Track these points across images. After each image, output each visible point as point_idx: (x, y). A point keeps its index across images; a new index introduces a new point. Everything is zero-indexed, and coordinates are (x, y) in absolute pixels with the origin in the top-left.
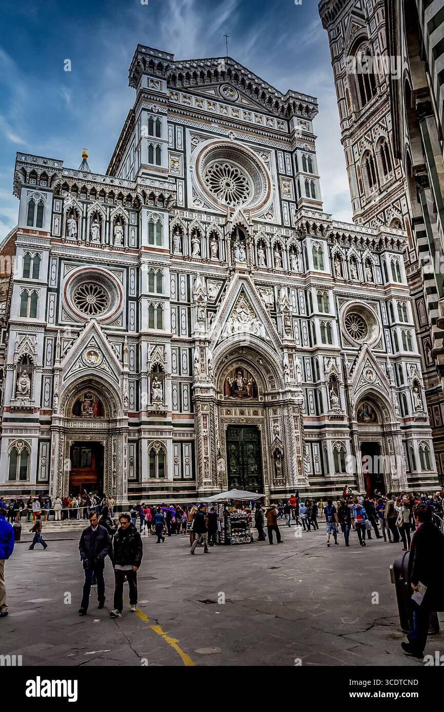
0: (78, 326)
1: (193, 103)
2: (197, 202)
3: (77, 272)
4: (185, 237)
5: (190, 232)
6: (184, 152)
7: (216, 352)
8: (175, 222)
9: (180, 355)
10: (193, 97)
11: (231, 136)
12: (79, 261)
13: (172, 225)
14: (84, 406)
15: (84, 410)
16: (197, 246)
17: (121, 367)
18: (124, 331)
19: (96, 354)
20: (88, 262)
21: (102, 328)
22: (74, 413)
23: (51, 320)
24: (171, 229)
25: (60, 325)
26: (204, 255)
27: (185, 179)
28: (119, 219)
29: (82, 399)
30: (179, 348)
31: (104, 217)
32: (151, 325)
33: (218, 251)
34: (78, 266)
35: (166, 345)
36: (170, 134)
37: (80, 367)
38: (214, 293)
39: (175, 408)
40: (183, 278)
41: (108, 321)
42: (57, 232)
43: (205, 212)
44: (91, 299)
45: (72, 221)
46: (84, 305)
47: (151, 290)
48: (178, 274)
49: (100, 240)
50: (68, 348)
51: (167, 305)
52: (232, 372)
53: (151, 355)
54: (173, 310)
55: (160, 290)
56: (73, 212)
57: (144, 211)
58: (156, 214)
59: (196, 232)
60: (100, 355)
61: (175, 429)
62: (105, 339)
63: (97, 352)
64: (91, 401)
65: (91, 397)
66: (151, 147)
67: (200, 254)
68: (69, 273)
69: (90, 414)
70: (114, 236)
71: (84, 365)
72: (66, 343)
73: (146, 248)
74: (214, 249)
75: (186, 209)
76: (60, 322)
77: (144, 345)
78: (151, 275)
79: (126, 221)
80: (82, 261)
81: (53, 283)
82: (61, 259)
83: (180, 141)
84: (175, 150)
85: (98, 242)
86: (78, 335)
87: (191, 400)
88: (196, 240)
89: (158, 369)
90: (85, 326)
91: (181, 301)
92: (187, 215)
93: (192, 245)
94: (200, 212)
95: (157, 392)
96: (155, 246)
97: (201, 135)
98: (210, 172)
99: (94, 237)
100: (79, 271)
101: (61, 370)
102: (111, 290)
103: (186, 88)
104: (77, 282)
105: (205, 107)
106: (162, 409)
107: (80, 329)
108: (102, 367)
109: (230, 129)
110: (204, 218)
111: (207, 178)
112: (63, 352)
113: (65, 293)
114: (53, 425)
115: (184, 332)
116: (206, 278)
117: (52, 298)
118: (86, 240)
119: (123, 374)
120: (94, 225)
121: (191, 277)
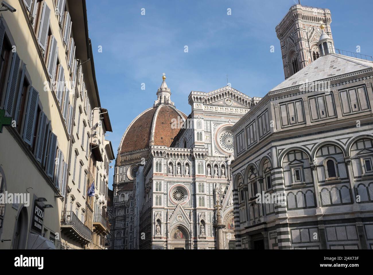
0: (174, 207)
1: (214, 109)
2: (216, 153)
3: (173, 186)
4: (212, 168)
5: (214, 166)
6: (211, 132)
7: (224, 213)
8: (208, 162)
9: (210, 215)
10: (214, 107)
11: (230, 122)
12: (174, 182)
13: (207, 164)
14: (177, 235)
15: (178, 237)
16: (216, 172)
17: (190, 221)
18: (190, 207)
19: (181, 217)
20: (177, 182)
21: (183, 207)
22: (174, 238)
23: (165, 205)
24: (206, 165)
25: (169, 207)
26: (219, 175)
27: (211, 144)
28: (187, 164)
29: (177, 233)
30: (210, 213)
31: (182, 164)
32: (200, 205)
33: (225, 172)
34: (173, 184)
35: (205, 212)
36: (205, 125)
37: (176, 222)
38: (223, 190)
39: (209, 235)
40: (211, 185)
41: (185, 204)
42: (166, 172)
43: (220, 157)
44: (178, 195)
45: (171, 167)
46: (176, 198)
47: (200, 192)
48: (209, 184)
49: (181, 173)
50: (172, 215)
51: (206, 197)
52: (231, 220)
53: (200, 216)
54: (208, 198)
55: (203, 191)
56: (171, 163)
57: (196, 161)
58: (201, 161)
59: (216, 166)
60: (182, 217)
61: (209, 243)
62: (184, 211)
63: (181, 216)
64: (180, 233)
65: (179, 232)
66: (198, 133)
67: (218, 174)
68: (170, 187)
69: (180, 238)
70: (186, 171)
71: (177, 221)
72: (171, 213)
73: (198, 175)
74: (223, 172)
75: (212, 156)
76: (168, 206)
77: (197, 213)
78: (200, 186)
79: (190, 165)
80: (175, 182)
81: (165, 191)
82: (167, 182)
83: (209, 128)
84: (207, 132)
85: (179, 174)
86: (175, 210)
87: (215, 232)
88: (216, 169)
89: (203, 221)
90: (177, 207)
91: (211, 194)
92: (212, 159)
93: (215, 171)
94: (217, 157)
95: (203, 230)
96: (201, 174)
97: (217, 123)
98: (222, 137)
99: (179, 172)
100: (174, 186)
101: (169, 223)
102: (185, 192)
103: (211, 104)
104: (173, 190)
105: (219, 109)
106: (204, 236)
107: (175, 208)
108: (183, 221)
109: (229, 118)
110: (219, 159)
111: (220, 139)
112: (170, 216)
113: (170, 195)
114: (168, 242)
115: (212, 206)
116: (220, 184)
117: (165, 197)
118: (176, 174)
119: (190, 223)
120: (178, 167)
121: (214, 184)
